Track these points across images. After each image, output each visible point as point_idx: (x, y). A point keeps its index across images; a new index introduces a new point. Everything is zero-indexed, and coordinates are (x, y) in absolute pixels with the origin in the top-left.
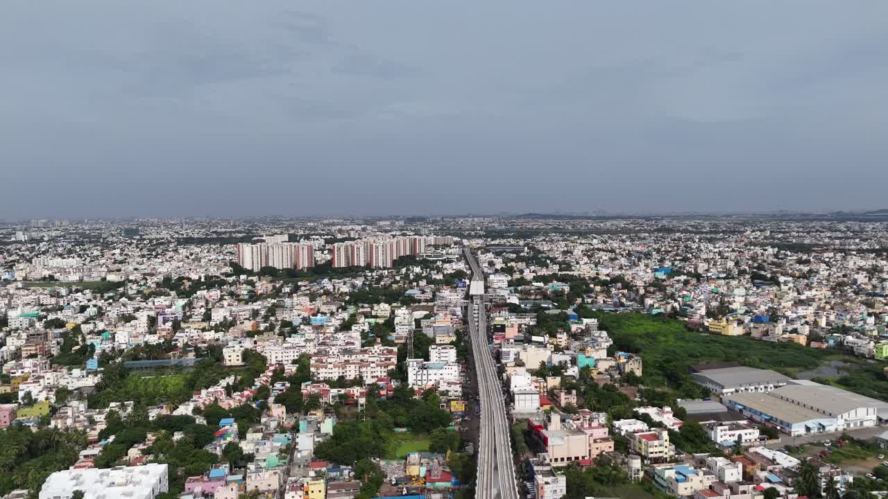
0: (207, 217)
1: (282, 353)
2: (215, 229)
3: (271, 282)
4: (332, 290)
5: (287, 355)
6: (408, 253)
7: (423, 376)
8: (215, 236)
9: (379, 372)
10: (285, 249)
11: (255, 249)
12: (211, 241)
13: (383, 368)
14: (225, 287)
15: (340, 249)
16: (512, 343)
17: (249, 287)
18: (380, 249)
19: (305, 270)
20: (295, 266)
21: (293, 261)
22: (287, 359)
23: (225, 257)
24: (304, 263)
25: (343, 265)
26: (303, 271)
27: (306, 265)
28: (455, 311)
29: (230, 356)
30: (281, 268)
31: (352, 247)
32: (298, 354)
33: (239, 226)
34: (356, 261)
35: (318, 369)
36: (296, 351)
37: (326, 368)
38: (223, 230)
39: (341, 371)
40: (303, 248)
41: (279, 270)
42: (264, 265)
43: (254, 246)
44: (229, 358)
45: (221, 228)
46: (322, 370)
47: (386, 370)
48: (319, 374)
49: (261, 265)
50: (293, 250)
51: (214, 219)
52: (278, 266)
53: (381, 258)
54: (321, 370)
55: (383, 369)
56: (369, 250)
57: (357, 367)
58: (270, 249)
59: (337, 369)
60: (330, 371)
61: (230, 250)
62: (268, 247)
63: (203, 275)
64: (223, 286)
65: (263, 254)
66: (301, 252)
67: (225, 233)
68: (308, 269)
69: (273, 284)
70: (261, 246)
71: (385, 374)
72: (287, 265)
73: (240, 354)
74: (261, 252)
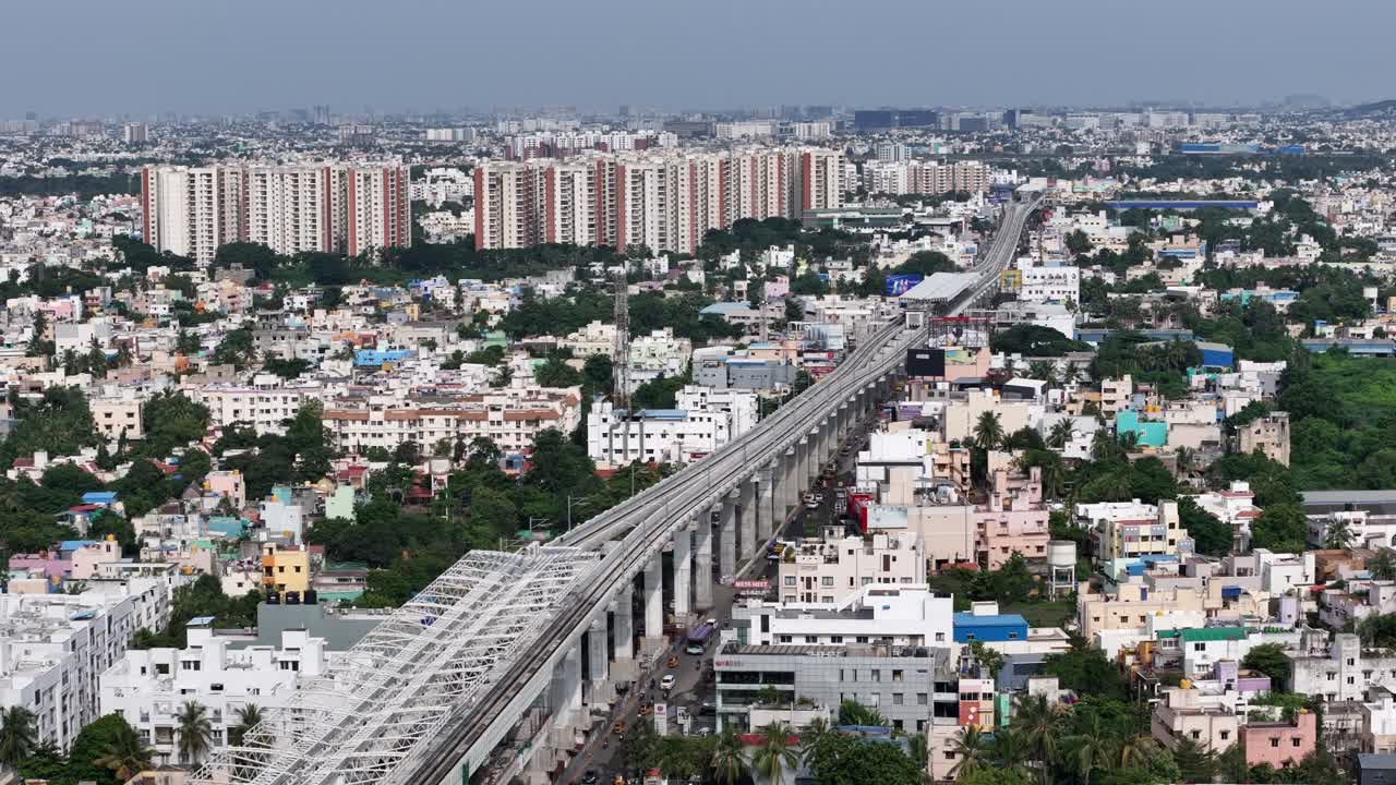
0: (31, 116)
1: (252, 399)
2: (63, 154)
3: (250, 283)
4: (450, 304)
5: (265, 406)
6: (773, 212)
7: (630, 440)
8: (61, 172)
9: (513, 437)
10: (304, 183)
11: (200, 183)
12: (49, 187)
13: (523, 424)
14: (97, 292)
15: (500, 181)
16: (942, 394)
17: (176, 295)
18: (651, 183)
19: (376, 262)
20: (343, 244)
21: (336, 230)
22: (265, 417)
23: (99, 227)
24: (371, 233)
25: (511, 241)
26: (367, 262)
27: (379, 241)
28: (822, 337)
29: (108, 415)
30: (290, 251)
31: (549, 174)
32: (296, 405)
33: (155, 144)
34: (558, 228)
35: (342, 422)
36: (290, 396)
37: (364, 422)
38: (92, 156)
39: (406, 429)
40: (367, 178)
41: (284, 259)
42: (230, 238)
43: (196, 171)
44: (108, 421)
45: (84, 151)
46: (355, 428)
47: (530, 430)
48: (345, 436)
49: (222, 234)
50: (335, 188)
51: (53, 122)
52: (281, 242)
53: (652, 217)
54: (351, 428)
55: (525, 429)
56: (608, 185)
57: (453, 423)
58: (254, 184)
59: (395, 424)
60: (377, 429)
61: (118, 210)
62: (246, 176)
63: (21, 267)
64: (91, 289)
65: (227, 198)
66: (360, 192)
67: (101, 164)
68: (387, 254)
69: (257, 291)
70: (221, 174)
71: (529, 442)
72: (312, 239)
73: (135, 410)
74: (221, 197)
